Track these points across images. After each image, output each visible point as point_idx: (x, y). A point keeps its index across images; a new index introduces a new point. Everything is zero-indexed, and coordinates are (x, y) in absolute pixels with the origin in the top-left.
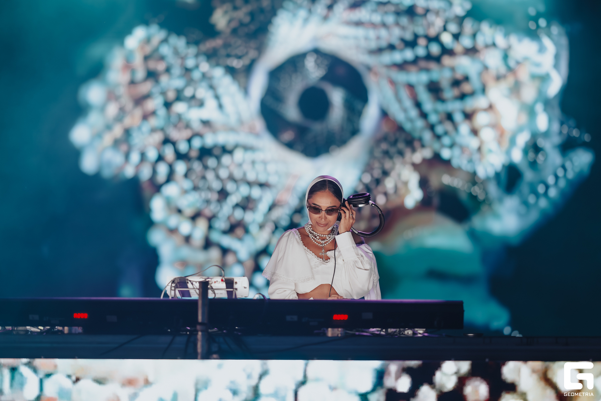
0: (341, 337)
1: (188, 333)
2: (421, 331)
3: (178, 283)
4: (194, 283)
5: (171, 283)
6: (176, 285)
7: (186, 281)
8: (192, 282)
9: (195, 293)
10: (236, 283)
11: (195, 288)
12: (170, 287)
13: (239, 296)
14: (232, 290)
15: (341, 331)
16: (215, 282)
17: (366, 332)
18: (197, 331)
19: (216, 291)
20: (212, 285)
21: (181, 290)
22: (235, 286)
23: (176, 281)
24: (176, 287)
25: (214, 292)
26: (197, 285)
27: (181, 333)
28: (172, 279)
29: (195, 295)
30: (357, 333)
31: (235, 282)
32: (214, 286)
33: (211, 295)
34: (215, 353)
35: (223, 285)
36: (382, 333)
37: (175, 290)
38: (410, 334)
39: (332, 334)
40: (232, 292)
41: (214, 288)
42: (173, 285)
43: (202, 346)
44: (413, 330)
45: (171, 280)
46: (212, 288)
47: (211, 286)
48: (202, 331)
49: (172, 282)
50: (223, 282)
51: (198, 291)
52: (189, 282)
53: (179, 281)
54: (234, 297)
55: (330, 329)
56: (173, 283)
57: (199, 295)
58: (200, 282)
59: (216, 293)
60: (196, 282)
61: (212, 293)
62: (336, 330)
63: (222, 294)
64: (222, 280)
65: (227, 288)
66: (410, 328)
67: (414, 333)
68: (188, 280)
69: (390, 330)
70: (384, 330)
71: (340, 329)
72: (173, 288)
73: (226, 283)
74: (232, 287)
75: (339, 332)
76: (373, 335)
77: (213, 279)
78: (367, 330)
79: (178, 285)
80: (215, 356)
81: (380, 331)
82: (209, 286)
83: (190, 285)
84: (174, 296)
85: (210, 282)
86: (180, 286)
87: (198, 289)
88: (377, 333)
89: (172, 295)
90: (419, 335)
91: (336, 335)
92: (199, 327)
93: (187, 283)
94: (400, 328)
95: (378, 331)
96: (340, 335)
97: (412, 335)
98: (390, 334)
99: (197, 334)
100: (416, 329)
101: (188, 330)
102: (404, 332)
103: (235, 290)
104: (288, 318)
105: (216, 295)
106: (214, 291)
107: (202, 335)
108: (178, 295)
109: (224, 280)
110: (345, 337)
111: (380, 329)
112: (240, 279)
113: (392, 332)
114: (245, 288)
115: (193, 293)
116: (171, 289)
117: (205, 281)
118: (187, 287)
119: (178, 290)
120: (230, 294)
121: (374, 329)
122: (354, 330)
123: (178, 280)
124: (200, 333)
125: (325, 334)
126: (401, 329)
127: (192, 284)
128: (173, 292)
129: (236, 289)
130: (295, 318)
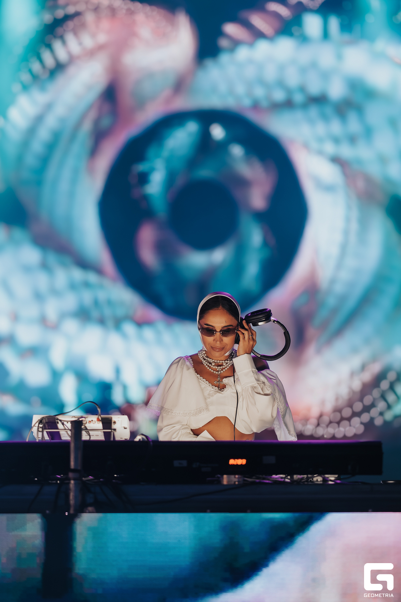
0: (238, 485)
1: (58, 482)
2: (332, 477)
3: (46, 423)
4: (65, 423)
5: (37, 424)
6: (44, 426)
7: (55, 421)
8: (63, 422)
9: (67, 435)
10: (115, 422)
11: (67, 428)
12: (37, 427)
13: (117, 438)
14: (110, 431)
15: (238, 478)
16: (89, 422)
17: (268, 480)
18: (70, 480)
19: (91, 433)
20: (86, 425)
21: (50, 432)
22: (114, 426)
23: (44, 421)
24: (44, 428)
25: (89, 433)
26: (69, 425)
27: (50, 482)
28: (39, 419)
29: (66, 436)
30: (257, 481)
31: (113, 421)
32: (89, 426)
33: (85, 437)
34: (90, 505)
35: (100, 425)
36: (287, 480)
37: (42, 432)
38: (320, 481)
39: (228, 482)
40: (110, 433)
41: (88, 428)
42: (41, 426)
43: (75, 497)
44: (323, 476)
45: (37, 420)
46: (87, 429)
47: (85, 427)
48: (74, 479)
49: (39, 422)
50: (99, 422)
51: (69, 432)
52: (60, 422)
53: (47, 421)
54: (112, 439)
55: (225, 476)
56: (41, 424)
57: (71, 437)
58: (72, 422)
59: (91, 434)
60: (67, 422)
61: (87, 434)
62: (233, 476)
63: (99, 436)
64: (98, 420)
65: (103, 429)
66: (320, 474)
67: (325, 480)
68: (57, 419)
69: (296, 477)
70: (289, 477)
71: (237, 476)
72: (40, 430)
73: (102, 423)
74: (110, 428)
75: (236, 480)
76: (276, 482)
77: (87, 418)
78: (269, 477)
79: (46, 426)
80: (90, 509)
81: (285, 478)
82: (83, 427)
83: (60, 426)
84: (42, 438)
85: (84, 422)
86: (48, 426)
87: (70, 430)
88: (280, 480)
89: (39, 437)
90: (330, 482)
91: (233, 483)
92: (71, 475)
93: (57, 423)
94: (307, 474)
95: (282, 478)
96: (237, 483)
97: (321, 483)
98: (296, 481)
99: (69, 483)
100: (327, 476)
101: (59, 479)
102: (313, 479)
103: (113, 430)
104: (176, 463)
105: (91, 436)
106: (88, 431)
107: (75, 484)
108: (47, 438)
109: (100, 419)
110: (243, 485)
111: (284, 476)
112: (119, 418)
113: (299, 479)
114: (125, 428)
115: (64, 435)
116: (38, 431)
117: (78, 420)
118: (57, 428)
119: (47, 432)
120: (107, 435)
121: (278, 476)
122: (254, 477)
123: (47, 419)
124: (72, 482)
125: (219, 482)
126: (309, 476)
127: (63, 424)
128: (40, 434)
129: (115, 430)
130: (184, 463)
